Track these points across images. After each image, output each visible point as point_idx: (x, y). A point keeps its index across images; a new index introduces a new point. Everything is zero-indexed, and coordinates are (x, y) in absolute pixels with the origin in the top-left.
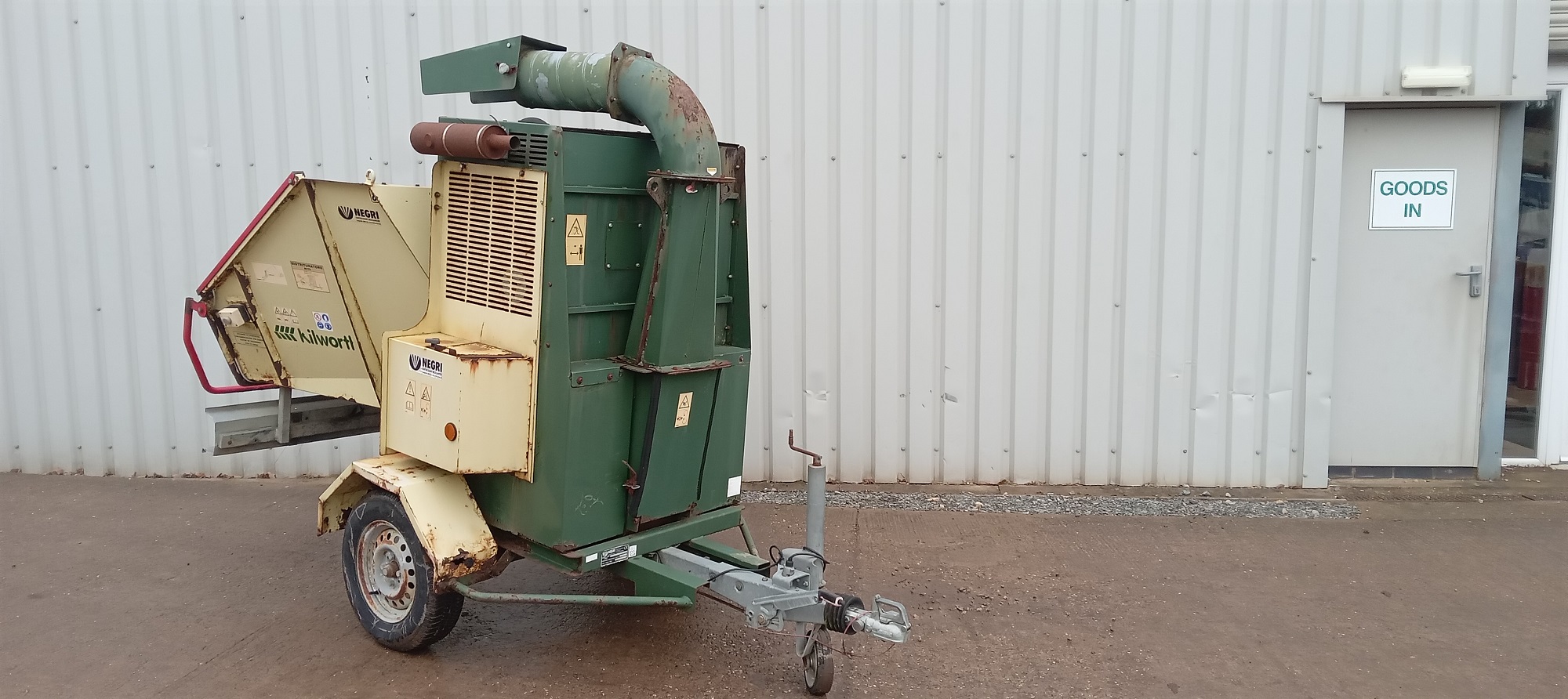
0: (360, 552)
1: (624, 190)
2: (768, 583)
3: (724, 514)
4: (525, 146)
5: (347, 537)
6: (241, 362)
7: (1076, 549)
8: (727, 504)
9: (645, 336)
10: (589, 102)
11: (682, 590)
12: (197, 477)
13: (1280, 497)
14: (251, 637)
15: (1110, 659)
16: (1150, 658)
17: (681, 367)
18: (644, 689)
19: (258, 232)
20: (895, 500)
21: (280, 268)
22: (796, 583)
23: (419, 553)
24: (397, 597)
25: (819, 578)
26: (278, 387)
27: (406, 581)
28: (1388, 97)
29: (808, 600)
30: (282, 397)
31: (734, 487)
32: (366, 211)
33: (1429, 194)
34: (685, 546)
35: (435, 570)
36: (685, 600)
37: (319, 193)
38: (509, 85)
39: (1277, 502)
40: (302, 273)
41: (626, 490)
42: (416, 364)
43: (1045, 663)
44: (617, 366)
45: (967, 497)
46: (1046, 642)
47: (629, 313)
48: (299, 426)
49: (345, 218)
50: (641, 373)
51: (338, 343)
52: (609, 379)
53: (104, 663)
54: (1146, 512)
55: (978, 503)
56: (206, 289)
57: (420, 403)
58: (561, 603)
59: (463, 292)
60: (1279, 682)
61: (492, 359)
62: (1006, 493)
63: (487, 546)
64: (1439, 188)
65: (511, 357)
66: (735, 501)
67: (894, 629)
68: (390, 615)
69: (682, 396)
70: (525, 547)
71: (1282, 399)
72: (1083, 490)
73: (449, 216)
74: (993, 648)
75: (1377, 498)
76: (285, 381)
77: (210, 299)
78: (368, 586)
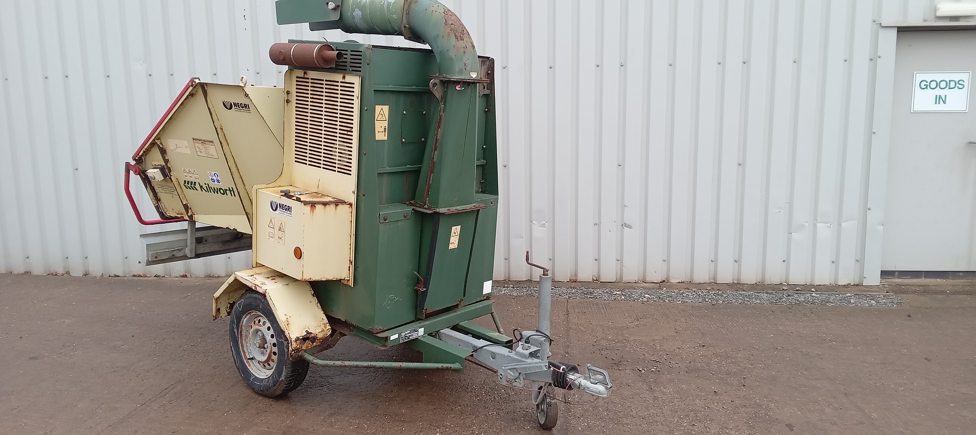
0: (241, 332)
1: (414, 88)
2: (513, 355)
3: (481, 306)
4: (347, 58)
5: (232, 322)
6: (162, 204)
7: (714, 327)
8: (483, 299)
9: (429, 188)
10: (389, 28)
11: (455, 358)
12: (141, 276)
13: (849, 292)
14: (172, 387)
15: (744, 406)
16: (772, 405)
17: (453, 209)
18: (430, 425)
19: (171, 118)
20: (591, 293)
21: (185, 143)
22: (532, 355)
23: (279, 333)
24: (265, 362)
25: (547, 350)
26: (187, 220)
27: (271, 351)
28: (926, 22)
29: (541, 367)
30: (189, 227)
31: (487, 287)
32: (241, 104)
33: (952, 88)
34: (456, 328)
35: (290, 345)
36: (456, 366)
37: (210, 91)
38: (335, 17)
39: (847, 295)
40: (200, 146)
41: (417, 291)
42: (275, 207)
43: (700, 409)
44: (409, 209)
45: (639, 291)
46: (700, 394)
47: (418, 172)
48: (201, 246)
49: (228, 109)
50: (426, 213)
51: (225, 191)
52: (405, 217)
53: (75, 405)
54: (759, 302)
55: (647, 295)
56: (138, 156)
57: (278, 234)
58: (374, 367)
59: (306, 158)
60: (862, 423)
61: (325, 204)
62: (665, 289)
63: (324, 329)
64: (959, 84)
65: (338, 202)
66: (488, 297)
67: (600, 388)
68: (261, 373)
69: (454, 228)
70: (350, 329)
71: (850, 227)
72: (716, 287)
73: (296, 107)
74: (665, 397)
75: (914, 292)
76: (191, 217)
77: (141, 163)
78: (247, 355)
